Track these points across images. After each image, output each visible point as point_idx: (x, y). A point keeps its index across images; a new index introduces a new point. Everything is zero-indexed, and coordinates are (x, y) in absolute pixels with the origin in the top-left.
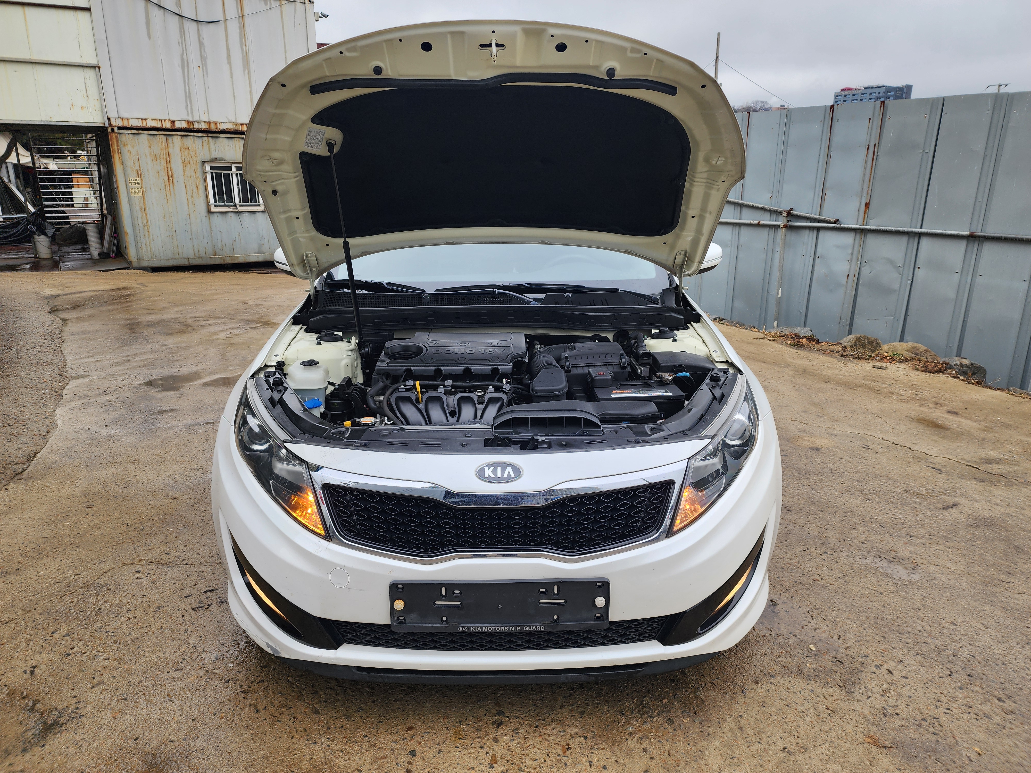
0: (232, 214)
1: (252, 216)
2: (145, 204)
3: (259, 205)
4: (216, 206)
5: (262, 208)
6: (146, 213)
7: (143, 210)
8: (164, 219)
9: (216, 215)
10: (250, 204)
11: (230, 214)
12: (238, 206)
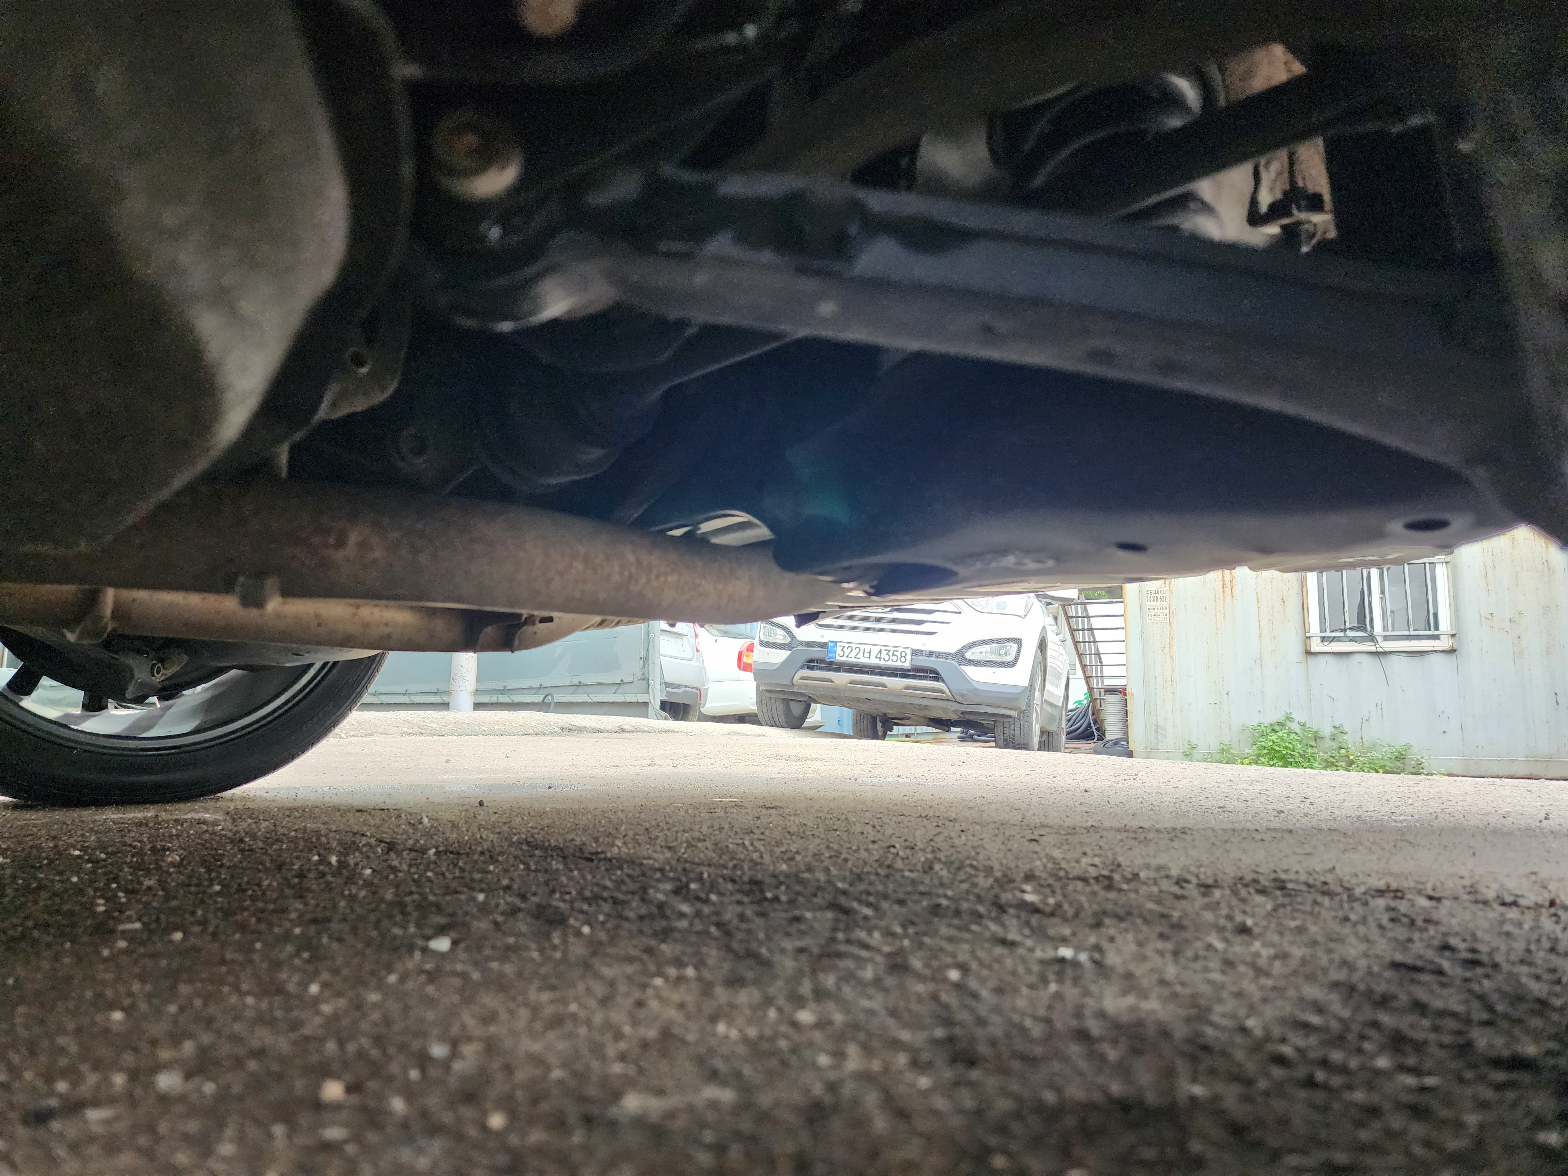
0: (1365, 659)
1: (1417, 661)
2: (1171, 639)
3: (1436, 637)
4: (1323, 639)
5: (1445, 643)
6: (1171, 657)
7: (1167, 649)
8: (1208, 667)
9: (1322, 659)
10: (1413, 633)
11: (1357, 658)
12: (1379, 639)
